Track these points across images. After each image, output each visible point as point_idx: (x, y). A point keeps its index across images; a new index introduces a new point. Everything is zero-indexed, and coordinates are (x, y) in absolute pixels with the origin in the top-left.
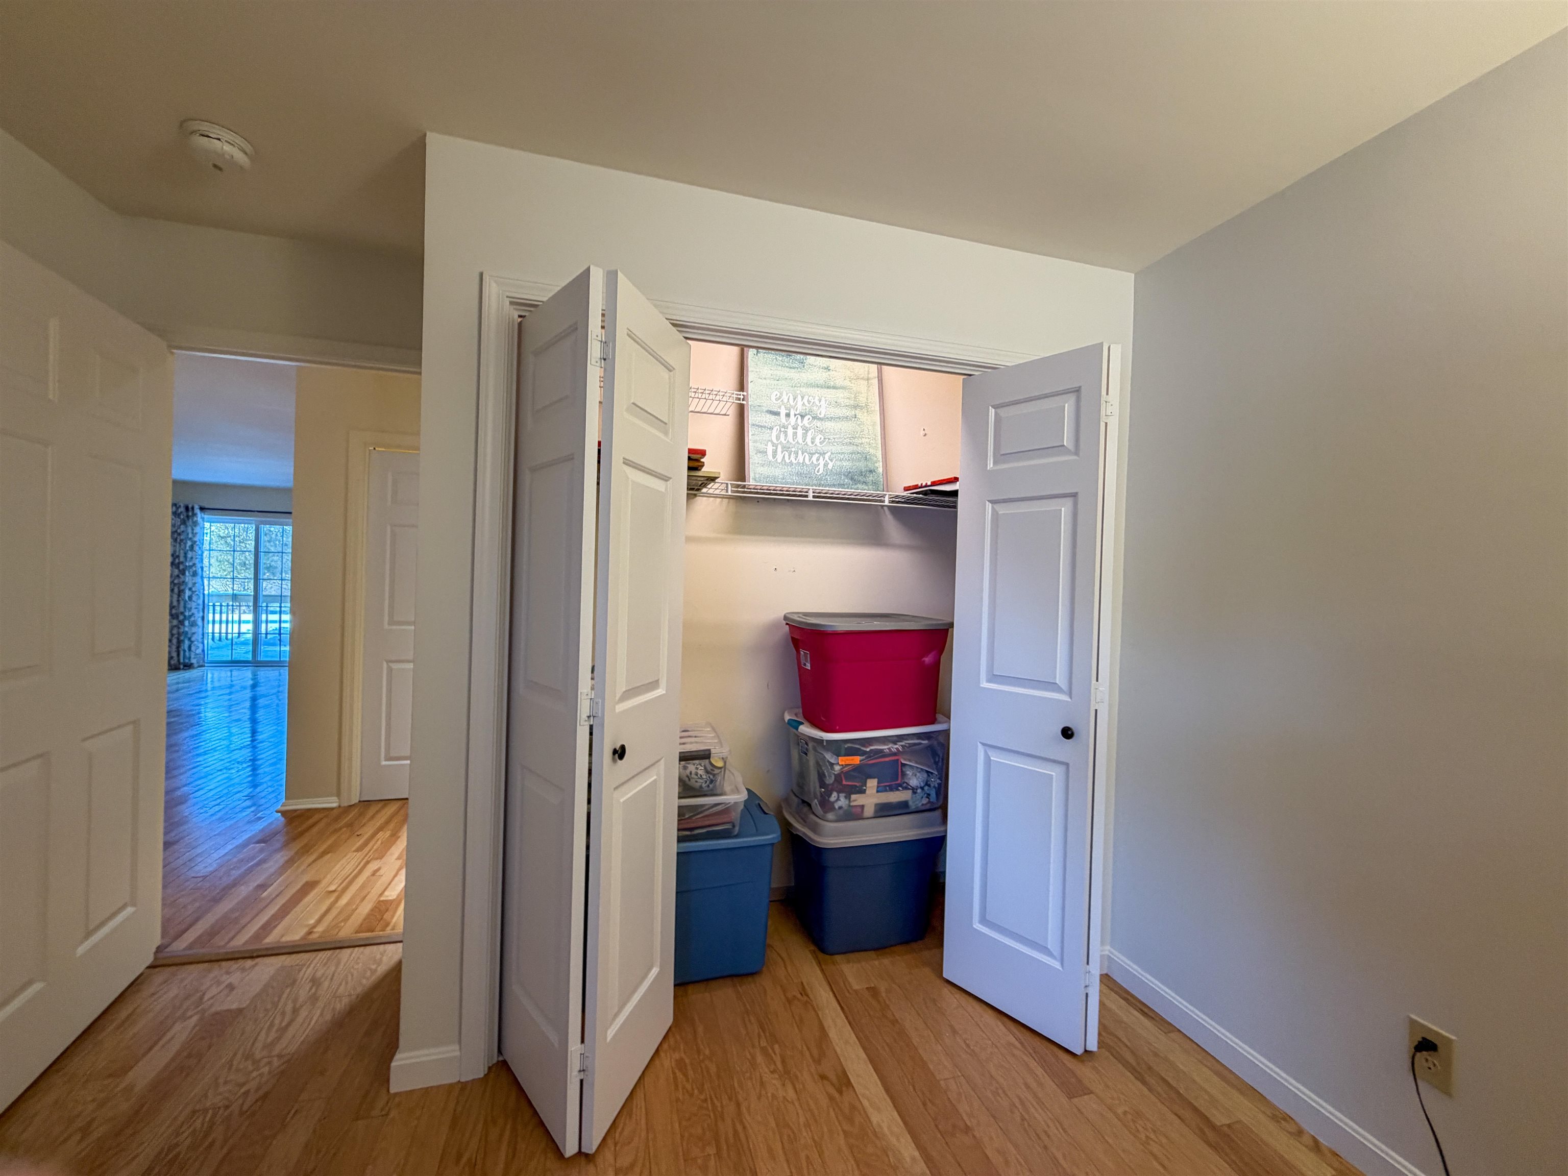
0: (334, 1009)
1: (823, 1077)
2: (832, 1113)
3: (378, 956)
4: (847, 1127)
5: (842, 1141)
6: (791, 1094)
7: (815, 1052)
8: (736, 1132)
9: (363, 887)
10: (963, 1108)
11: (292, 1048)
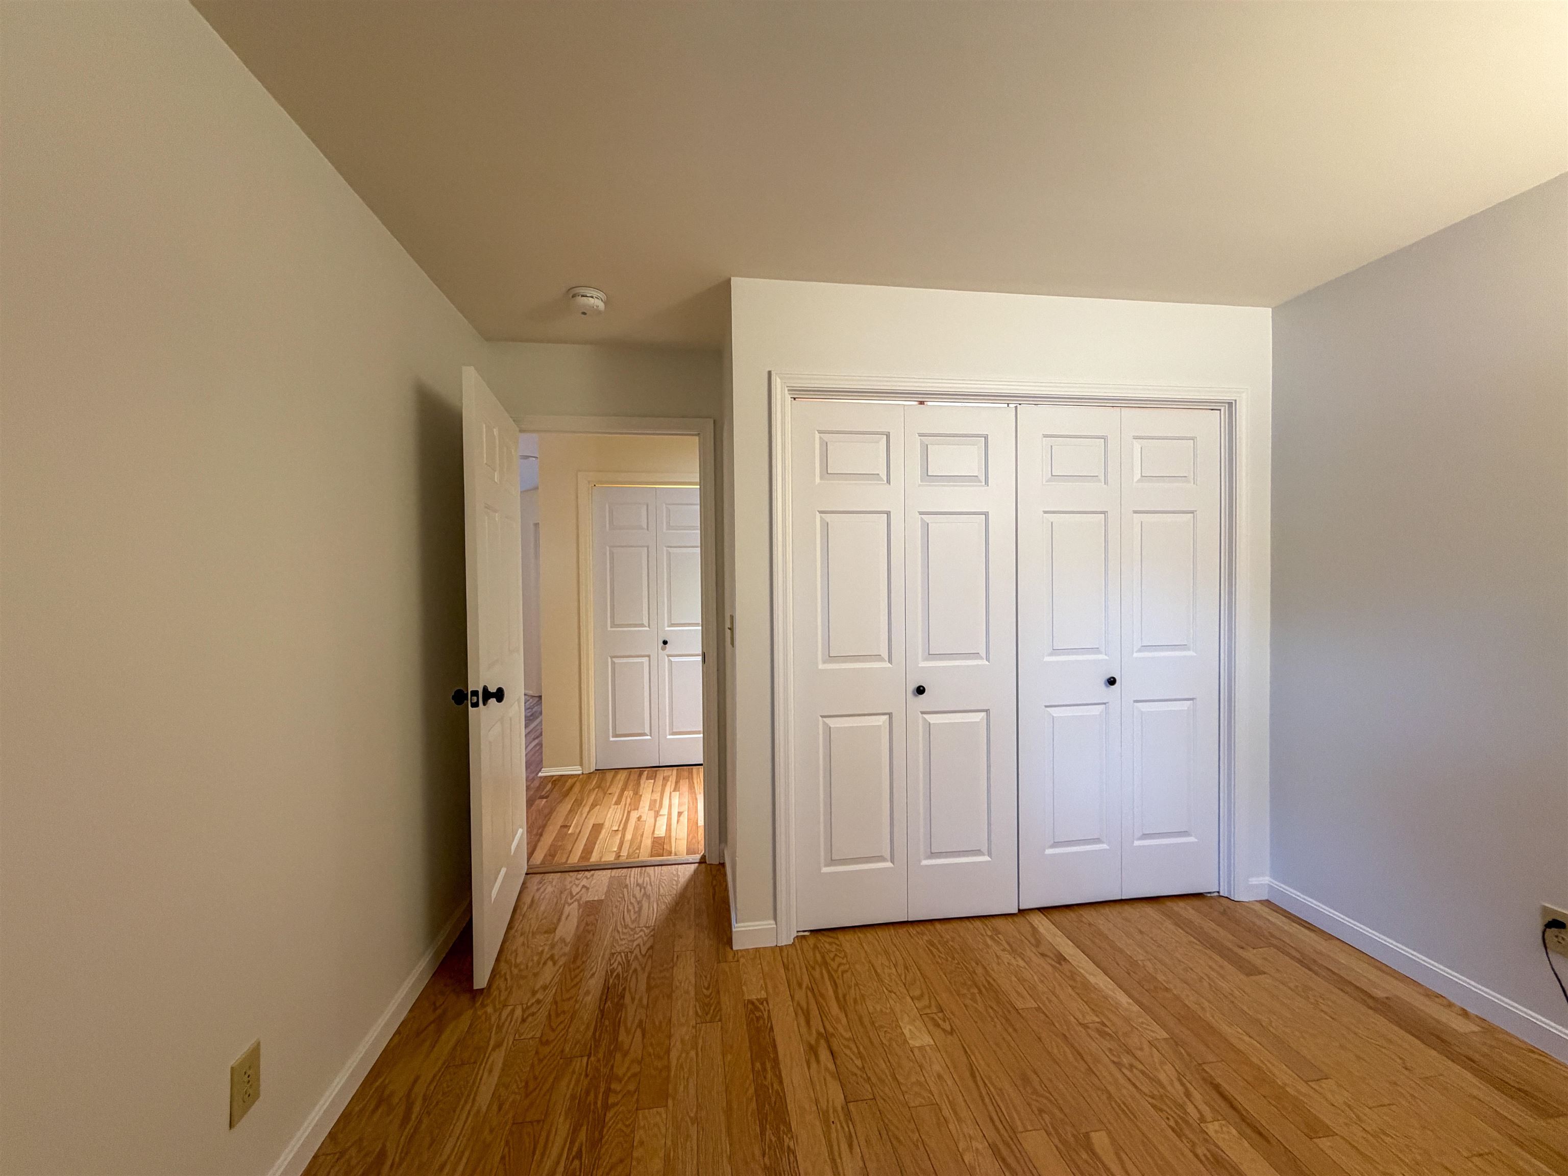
0: (664, 902)
1: (1043, 955)
2: (1057, 974)
3: (675, 873)
4: (1071, 983)
5: (1070, 990)
6: (1022, 963)
7: (1033, 941)
8: (989, 983)
9: (636, 828)
10: (1161, 977)
11: (652, 923)
